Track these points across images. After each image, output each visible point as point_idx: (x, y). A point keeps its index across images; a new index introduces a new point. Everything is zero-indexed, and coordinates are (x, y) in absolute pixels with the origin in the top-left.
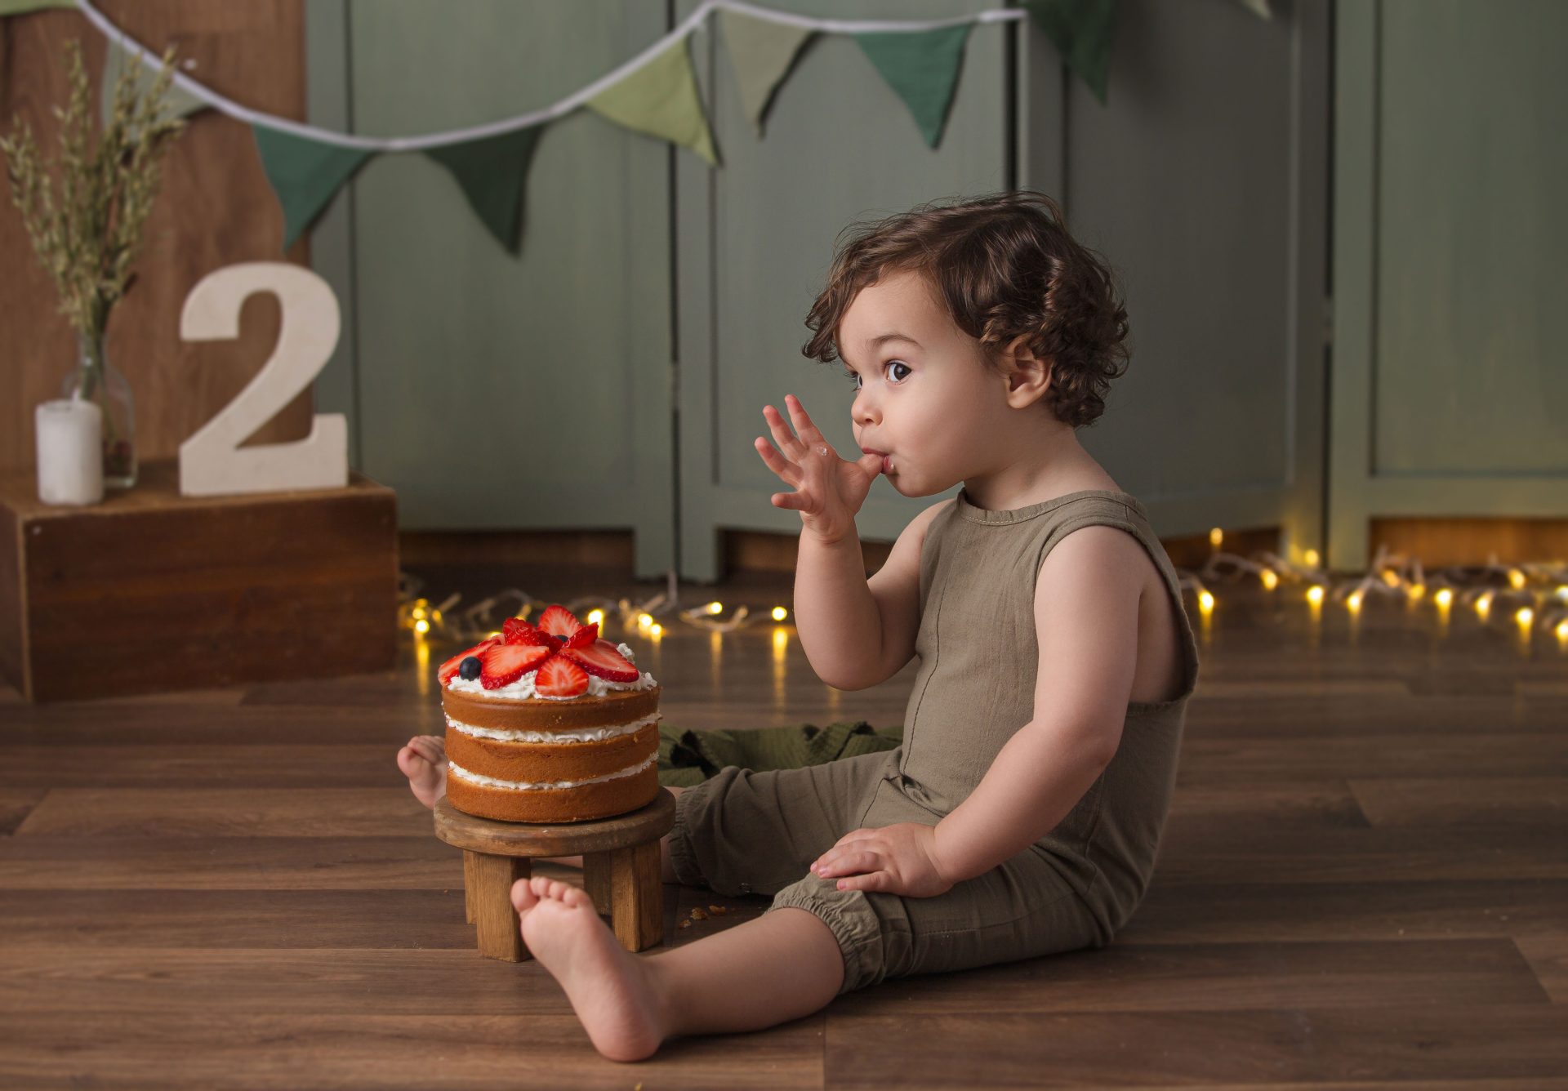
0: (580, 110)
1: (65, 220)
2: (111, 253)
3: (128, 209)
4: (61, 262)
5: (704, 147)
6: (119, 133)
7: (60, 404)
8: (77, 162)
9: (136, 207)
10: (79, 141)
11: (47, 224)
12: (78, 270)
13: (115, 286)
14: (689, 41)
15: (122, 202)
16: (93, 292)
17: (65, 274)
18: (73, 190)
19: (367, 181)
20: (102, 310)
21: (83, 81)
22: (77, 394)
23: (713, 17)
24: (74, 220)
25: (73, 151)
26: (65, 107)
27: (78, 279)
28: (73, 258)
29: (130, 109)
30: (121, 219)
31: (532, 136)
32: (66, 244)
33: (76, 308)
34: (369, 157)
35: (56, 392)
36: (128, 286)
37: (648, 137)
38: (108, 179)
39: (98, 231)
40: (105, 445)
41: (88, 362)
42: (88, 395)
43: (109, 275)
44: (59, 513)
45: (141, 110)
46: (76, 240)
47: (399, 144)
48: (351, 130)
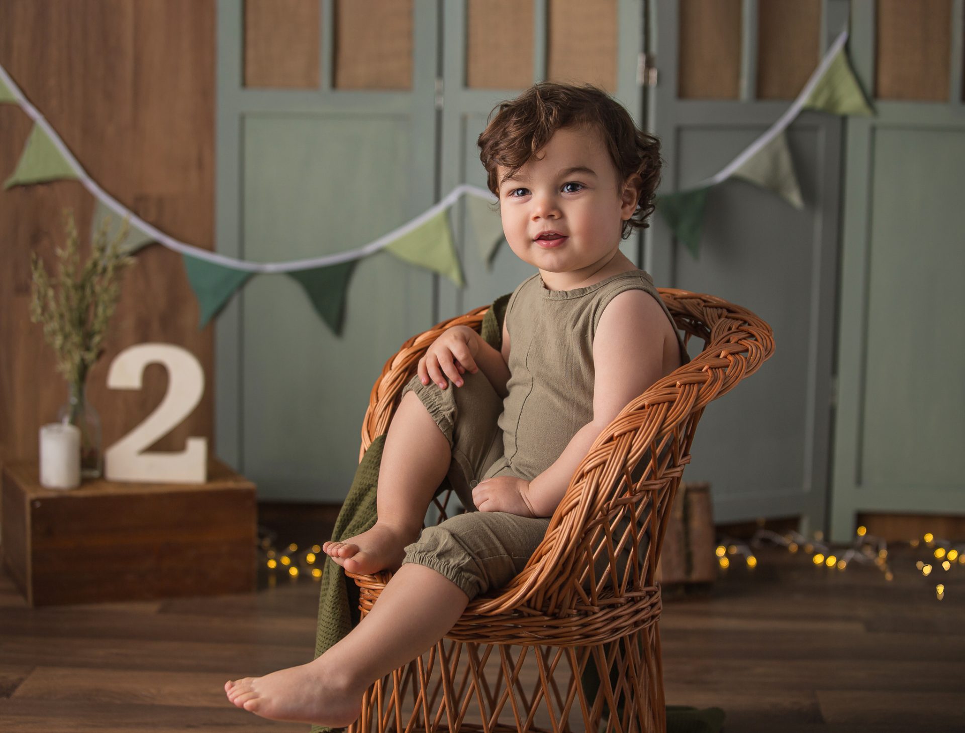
0: (381, 251)
1: (62, 316)
2: (88, 336)
3: (100, 310)
4: (58, 341)
5: (455, 276)
6: (95, 265)
7: (55, 427)
8: (69, 282)
9: (104, 311)
10: (71, 269)
11: (51, 318)
12: (69, 346)
13: (90, 356)
14: (448, 212)
15: (96, 306)
16: (77, 358)
17: (62, 348)
18: (68, 298)
19: (251, 290)
20: (83, 370)
21: (75, 233)
22: (67, 420)
23: (463, 198)
24: (67, 316)
25: (68, 275)
26: (63, 247)
27: (69, 352)
28: (66, 337)
29: (102, 250)
30: (96, 315)
31: (350, 266)
32: (62, 329)
33: (67, 368)
34: (250, 276)
35: (53, 419)
36: (100, 354)
37: (422, 268)
38: (88, 291)
39: (82, 323)
40: (82, 451)
41: (74, 400)
42: (74, 422)
43: (88, 349)
44: (52, 495)
45: (109, 251)
46: (68, 328)
47: (271, 267)
48: (241, 257)
